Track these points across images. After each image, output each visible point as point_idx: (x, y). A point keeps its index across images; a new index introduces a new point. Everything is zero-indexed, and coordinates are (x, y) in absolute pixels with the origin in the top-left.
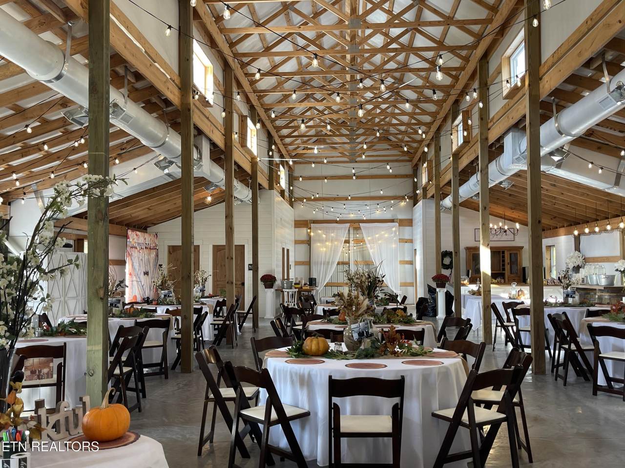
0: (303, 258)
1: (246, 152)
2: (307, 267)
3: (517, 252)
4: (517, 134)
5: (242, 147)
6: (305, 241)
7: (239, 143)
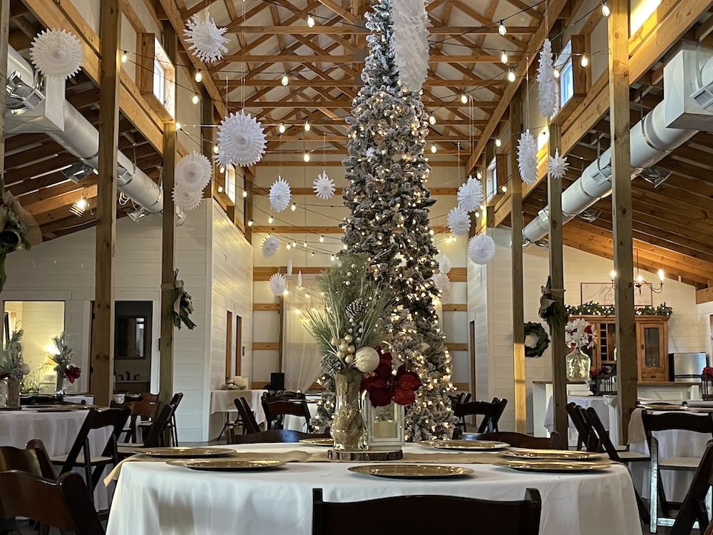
0: (267, 336)
1: (151, 107)
2: (275, 353)
3: (659, 326)
4: (693, 53)
5: (142, 94)
6: (272, 305)
7: (137, 85)
